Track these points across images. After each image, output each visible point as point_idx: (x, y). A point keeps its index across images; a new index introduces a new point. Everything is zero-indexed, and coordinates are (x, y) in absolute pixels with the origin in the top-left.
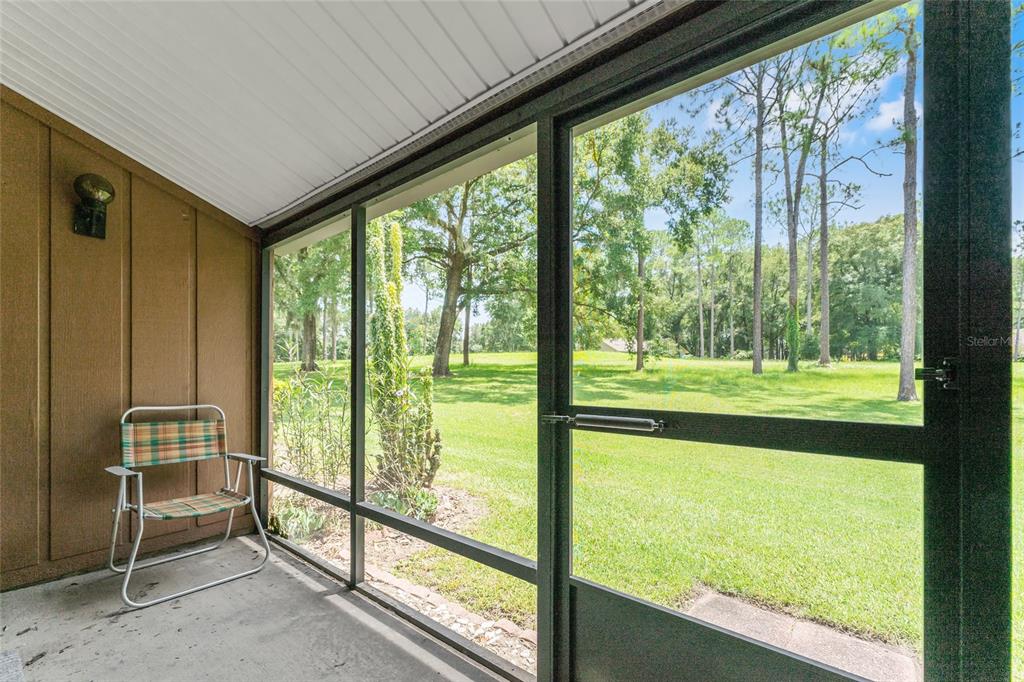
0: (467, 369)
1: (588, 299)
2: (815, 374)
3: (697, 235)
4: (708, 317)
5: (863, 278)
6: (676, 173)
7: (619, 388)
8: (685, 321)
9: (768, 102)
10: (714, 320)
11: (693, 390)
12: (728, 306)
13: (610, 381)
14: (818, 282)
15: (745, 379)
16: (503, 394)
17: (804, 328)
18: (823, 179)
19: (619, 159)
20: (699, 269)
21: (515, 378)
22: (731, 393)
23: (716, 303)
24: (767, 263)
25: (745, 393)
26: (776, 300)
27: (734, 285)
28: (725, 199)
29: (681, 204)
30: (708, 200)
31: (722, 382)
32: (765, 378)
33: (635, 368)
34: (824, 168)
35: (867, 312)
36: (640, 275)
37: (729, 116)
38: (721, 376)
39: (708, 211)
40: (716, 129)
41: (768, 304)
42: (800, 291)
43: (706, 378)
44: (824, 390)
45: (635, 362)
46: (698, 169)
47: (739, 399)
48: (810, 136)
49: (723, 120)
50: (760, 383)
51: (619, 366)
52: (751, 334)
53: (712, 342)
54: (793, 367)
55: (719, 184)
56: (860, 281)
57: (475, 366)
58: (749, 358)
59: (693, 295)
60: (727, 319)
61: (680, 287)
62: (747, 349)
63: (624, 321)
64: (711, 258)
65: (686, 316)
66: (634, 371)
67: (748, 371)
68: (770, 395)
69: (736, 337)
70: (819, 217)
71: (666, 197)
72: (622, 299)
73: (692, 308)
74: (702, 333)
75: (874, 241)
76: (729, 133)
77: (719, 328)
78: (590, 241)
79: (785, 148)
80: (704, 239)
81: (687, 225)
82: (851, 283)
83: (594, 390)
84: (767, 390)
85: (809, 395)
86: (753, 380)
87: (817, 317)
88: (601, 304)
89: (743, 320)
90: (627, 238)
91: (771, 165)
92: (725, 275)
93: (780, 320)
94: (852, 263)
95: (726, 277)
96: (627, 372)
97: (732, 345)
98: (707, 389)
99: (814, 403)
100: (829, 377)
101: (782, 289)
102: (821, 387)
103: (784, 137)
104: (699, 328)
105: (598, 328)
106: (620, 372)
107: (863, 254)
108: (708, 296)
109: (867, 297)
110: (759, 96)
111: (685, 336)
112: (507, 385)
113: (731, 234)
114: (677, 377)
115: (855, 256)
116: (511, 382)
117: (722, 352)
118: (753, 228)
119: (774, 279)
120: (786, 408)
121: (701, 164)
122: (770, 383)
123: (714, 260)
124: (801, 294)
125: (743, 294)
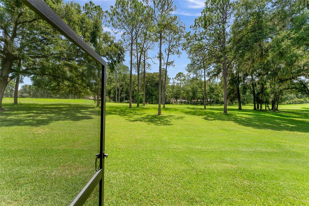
0: (16, 106)
1: (80, 82)
2: (142, 108)
3: (116, 68)
4: (118, 91)
5: (151, 85)
6: (110, 48)
7: (90, 114)
8: (112, 91)
9: (134, 38)
10: (120, 92)
11: (114, 114)
12: (123, 88)
13: (87, 111)
14: (143, 85)
15: (128, 110)
16: (34, 120)
17: (140, 95)
18: (144, 61)
19: (92, 38)
20: (116, 77)
21: (44, 111)
22: (124, 114)
23: (120, 87)
24: (133, 78)
25: (128, 114)
26: (134, 88)
27: (125, 83)
28: (124, 60)
29: (111, 58)
30: (119, 59)
31: (122, 111)
32: (132, 109)
33: (96, 106)
34: (144, 58)
35: (151, 93)
36: (98, 77)
37: (125, 37)
38: (122, 109)
39: (119, 62)
40: (122, 40)
41: (132, 89)
43: (118, 110)
44: (145, 112)
45: (96, 104)
46: (116, 49)
47: (126, 116)
48: (142, 51)
49: (123, 38)
50: (131, 111)
51: (91, 105)
52: (129, 96)
53: (119, 98)
54: (138, 106)
55: (122, 55)
57: (22, 104)
58: (128, 102)
59: (114, 84)
60: (123, 92)
61: (111, 81)
62: (127, 100)
63: (93, 91)
64: (119, 75)
65: (112, 90)
66: (96, 107)
67: (128, 107)
68: (134, 115)
69: (125, 97)
70: (143, 70)
71: (107, 55)
72: (92, 83)
73: (114, 88)
74: (117, 95)
75: (153, 77)
76: (124, 42)
77: (121, 94)
78: (81, 62)
79: (137, 51)
80: (118, 70)
81: (113, 65)
82: (149, 86)
83: (80, 115)
84: (133, 113)
85: (142, 114)
86: (129, 110)
87: (143, 93)
88: (84, 85)
89: (127, 92)
90: (94, 64)
91: (134, 54)
92: (123, 80)
93: (135, 93)
94: (149, 82)
95: (123, 81)
96: (93, 107)
97: (124, 99)
98: (118, 113)
99: (143, 117)
100: (146, 109)
101: (135, 85)
102: (144, 112)
103: (137, 48)
104: (116, 94)
105: (83, 92)
106: (91, 107)
107: (151, 80)
108: (118, 85)
109: (151, 90)
110: (132, 35)
111: (112, 95)
112: (38, 115)
113: (124, 70)
114: (109, 109)
115: (150, 80)
116: (41, 113)
117: (121, 101)
118: (130, 69)
119: (134, 83)
120: (137, 119)
121: (117, 48)
122: (133, 111)
123: (120, 76)
125: (127, 86)
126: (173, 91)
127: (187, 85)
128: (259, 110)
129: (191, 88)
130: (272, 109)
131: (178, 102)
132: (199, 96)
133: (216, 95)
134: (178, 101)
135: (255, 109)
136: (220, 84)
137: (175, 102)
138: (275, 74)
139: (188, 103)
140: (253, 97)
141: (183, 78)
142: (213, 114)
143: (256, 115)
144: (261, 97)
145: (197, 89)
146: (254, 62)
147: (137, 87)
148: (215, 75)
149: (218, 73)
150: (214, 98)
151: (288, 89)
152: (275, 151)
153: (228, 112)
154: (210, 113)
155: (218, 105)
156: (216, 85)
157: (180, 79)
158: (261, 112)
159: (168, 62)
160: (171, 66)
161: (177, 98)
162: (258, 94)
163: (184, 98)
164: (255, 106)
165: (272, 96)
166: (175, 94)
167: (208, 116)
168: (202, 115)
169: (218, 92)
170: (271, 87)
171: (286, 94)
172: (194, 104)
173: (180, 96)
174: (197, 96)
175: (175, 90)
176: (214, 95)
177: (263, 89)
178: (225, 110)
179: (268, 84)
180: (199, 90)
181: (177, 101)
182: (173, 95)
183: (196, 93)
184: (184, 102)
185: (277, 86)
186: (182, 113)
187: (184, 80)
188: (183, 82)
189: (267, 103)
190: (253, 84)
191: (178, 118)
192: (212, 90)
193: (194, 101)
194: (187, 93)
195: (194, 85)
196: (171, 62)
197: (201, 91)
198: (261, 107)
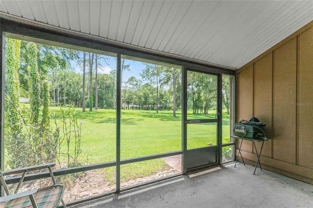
2: (96, 112)
18: (96, 60)
20: (53, 75)
23: (59, 87)
26: (79, 90)
27: (65, 83)
32: (87, 113)
34: (96, 57)
42: (86, 88)
44: (104, 116)
53: (58, 101)
54: (91, 110)
56: (100, 88)
60: (63, 93)
67: (81, 111)
68: (93, 118)
69: (66, 100)
75: (103, 79)
84: (90, 116)
85: (102, 117)
86: (84, 114)
94: (98, 84)
95: (63, 80)
97: (65, 102)
101: (80, 87)
107: (101, 82)
120: (102, 121)
124: (86, 89)
125: (68, 86)
126: (125, 95)
127: (139, 90)
128: (196, 114)
129: (143, 93)
130: (204, 113)
131: (129, 108)
132: (150, 102)
133: (165, 101)
134: (130, 106)
135: (194, 113)
136: (169, 91)
137: (127, 108)
138: (206, 86)
139: (139, 108)
140: (192, 104)
141: (135, 83)
142: (165, 116)
143: (195, 117)
144: (198, 103)
145: (148, 95)
146: (195, 75)
147: (82, 89)
148: (165, 82)
149: (168, 81)
150: (163, 104)
151: (214, 98)
152: (207, 133)
153: (177, 115)
154: (162, 116)
155: (166, 110)
156: (165, 92)
157: (132, 84)
158: (198, 115)
159: (124, 65)
160: (126, 69)
161: (128, 103)
162: (196, 101)
163: (135, 103)
164: (194, 111)
165: (205, 103)
166: (127, 99)
167: (163, 118)
168: (157, 117)
169: (166, 98)
170: (204, 96)
171: (213, 102)
172: (146, 109)
173: (132, 101)
174: (149, 101)
175: (127, 95)
176: (163, 101)
177: (199, 97)
178: (174, 114)
179: (202, 93)
180: (151, 96)
181: (128, 106)
182: (124, 100)
183: (148, 98)
184: (136, 107)
185: (208, 95)
186: (140, 117)
187: (137, 84)
188: (135, 87)
189: (201, 108)
190: (193, 93)
191: (140, 120)
192: (162, 96)
193: (145, 106)
194: (139, 98)
195: (146, 91)
196: (127, 65)
197: (152, 97)
198: (198, 112)
